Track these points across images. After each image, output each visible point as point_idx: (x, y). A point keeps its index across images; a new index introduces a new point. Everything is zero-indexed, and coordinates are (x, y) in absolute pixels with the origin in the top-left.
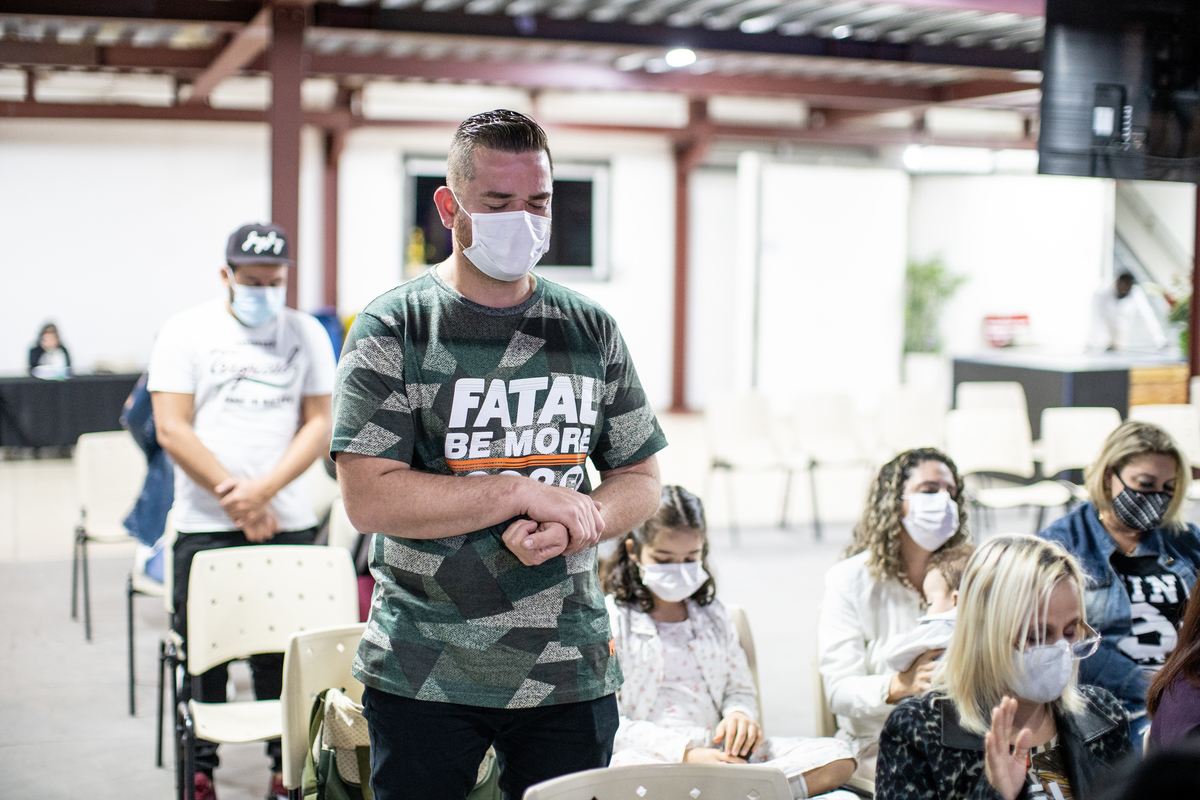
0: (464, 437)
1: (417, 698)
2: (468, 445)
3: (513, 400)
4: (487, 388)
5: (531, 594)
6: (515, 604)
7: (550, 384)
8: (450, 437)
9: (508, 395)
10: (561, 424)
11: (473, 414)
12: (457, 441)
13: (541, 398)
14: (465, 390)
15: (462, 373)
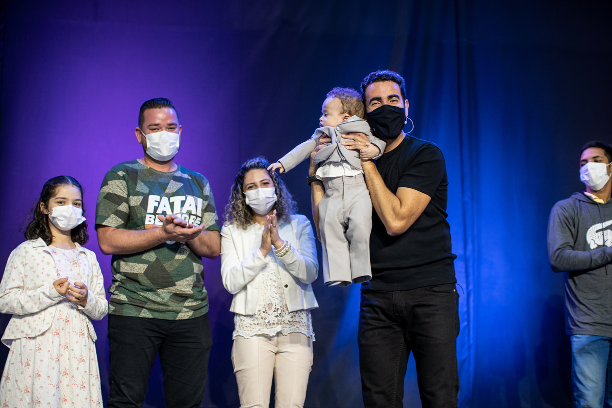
0: (153, 216)
1: (140, 316)
2: (155, 220)
3: (172, 205)
4: (161, 199)
5: (183, 279)
6: (176, 283)
7: (186, 198)
8: (148, 216)
9: (170, 203)
10: (190, 214)
11: (156, 208)
12: (150, 218)
13: (183, 203)
14: (153, 200)
15: (150, 193)
